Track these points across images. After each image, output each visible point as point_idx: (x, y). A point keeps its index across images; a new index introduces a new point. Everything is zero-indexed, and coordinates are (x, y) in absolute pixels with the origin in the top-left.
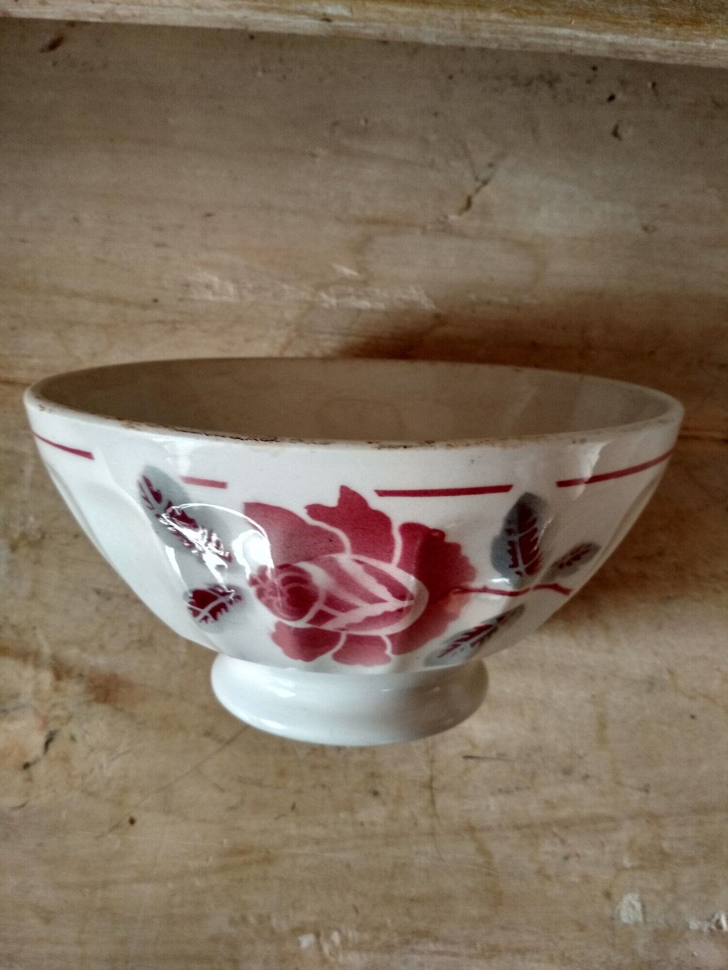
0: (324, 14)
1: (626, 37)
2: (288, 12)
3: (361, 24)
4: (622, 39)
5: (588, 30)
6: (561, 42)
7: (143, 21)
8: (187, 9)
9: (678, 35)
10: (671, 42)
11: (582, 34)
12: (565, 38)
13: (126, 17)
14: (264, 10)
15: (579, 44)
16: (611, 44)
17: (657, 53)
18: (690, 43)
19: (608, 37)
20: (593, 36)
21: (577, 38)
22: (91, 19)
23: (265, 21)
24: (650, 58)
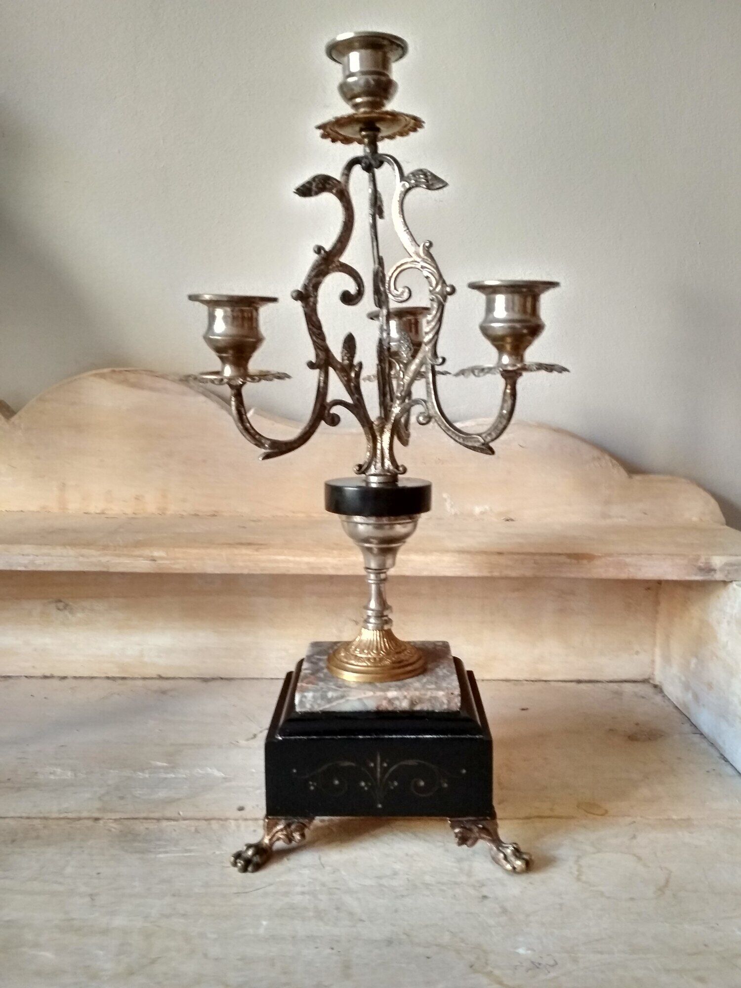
0: (152, 556)
1: (315, 558)
2: (132, 556)
3: (173, 562)
4: (312, 559)
5: (294, 556)
6: (281, 565)
7: (49, 569)
8: (76, 558)
9: (341, 555)
10: (338, 559)
11: (291, 558)
12: (283, 561)
13: (40, 565)
14: (119, 556)
15: (291, 565)
16: (308, 563)
17: (333, 567)
18: (348, 559)
19: (306, 559)
20: (298, 559)
21: (289, 561)
22: (19, 569)
23: (119, 563)
24: (332, 572)
